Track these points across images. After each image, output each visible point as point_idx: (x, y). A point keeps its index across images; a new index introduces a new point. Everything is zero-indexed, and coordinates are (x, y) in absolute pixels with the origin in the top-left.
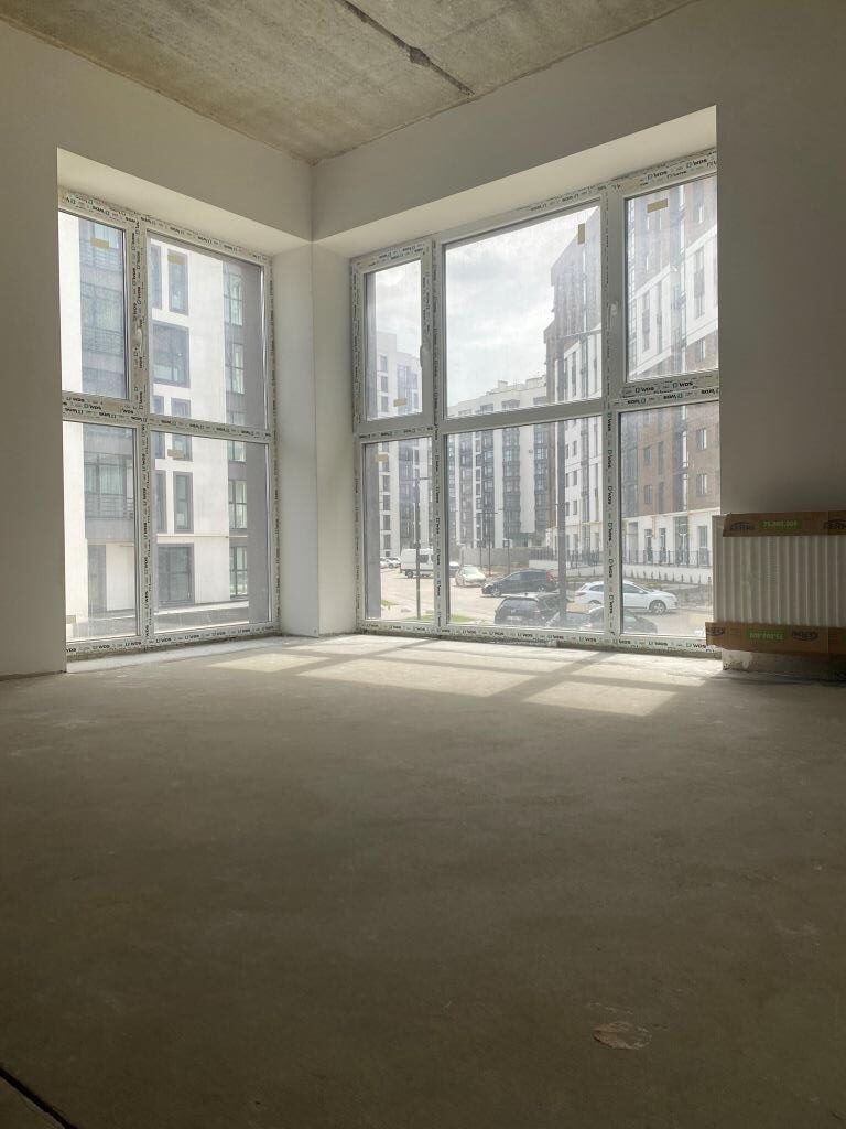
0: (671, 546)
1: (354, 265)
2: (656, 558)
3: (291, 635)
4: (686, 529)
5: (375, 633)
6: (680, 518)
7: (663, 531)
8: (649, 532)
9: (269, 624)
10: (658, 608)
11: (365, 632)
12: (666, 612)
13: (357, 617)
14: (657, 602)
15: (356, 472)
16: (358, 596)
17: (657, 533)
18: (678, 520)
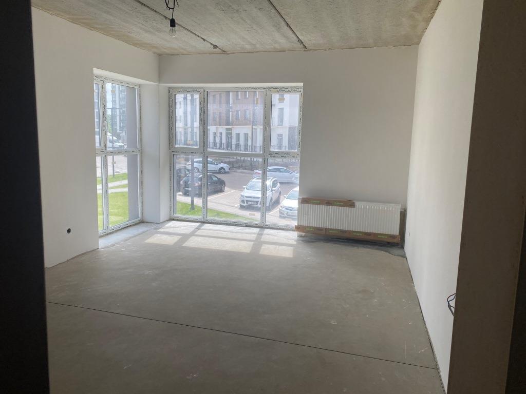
0: (224, 141)
1: (171, 90)
2: (218, 145)
3: (147, 222)
4: (231, 134)
5: (178, 220)
6: (228, 129)
7: (221, 134)
8: (215, 134)
9: (139, 219)
10: (222, 171)
11: (173, 220)
12: (226, 173)
13: (170, 215)
14: (222, 168)
15: (170, 164)
16: (171, 207)
17: (218, 135)
18: (227, 129)
